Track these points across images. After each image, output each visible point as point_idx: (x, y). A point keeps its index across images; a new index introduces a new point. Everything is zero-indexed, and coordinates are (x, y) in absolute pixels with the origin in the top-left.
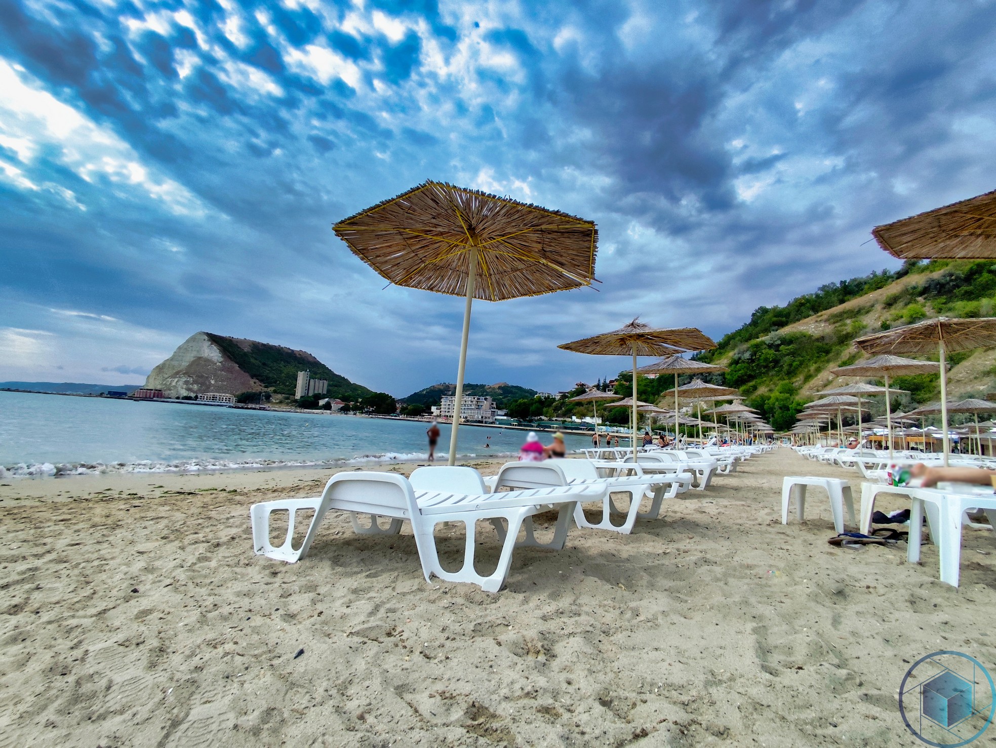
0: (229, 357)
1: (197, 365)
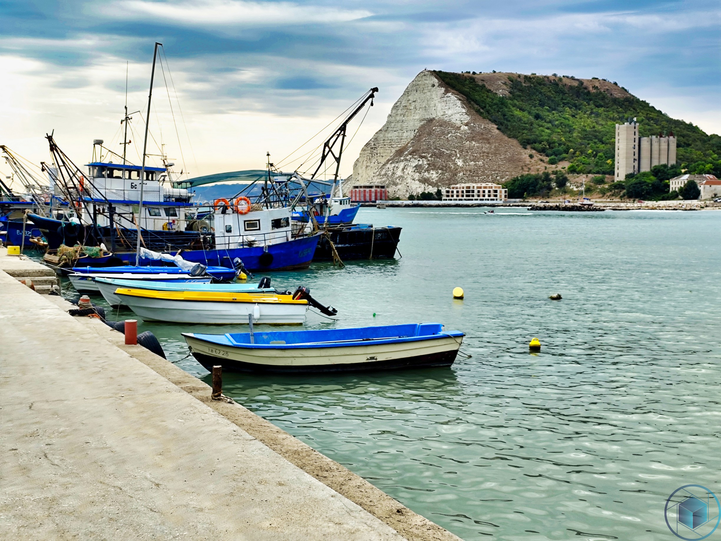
0: (478, 111)
1: (429, 134)
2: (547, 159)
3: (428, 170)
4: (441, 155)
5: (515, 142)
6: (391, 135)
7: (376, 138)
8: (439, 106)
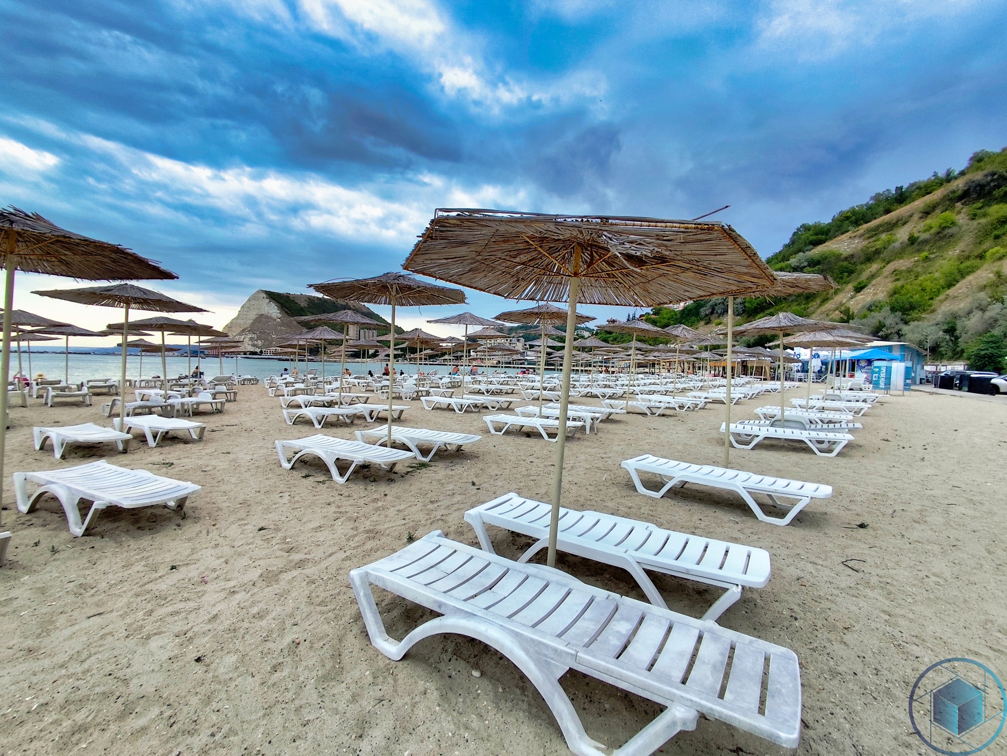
0: (286, 312)
1: (260, 322)
3: (257, 340)
4: (265, 332)
6: (241, 321)
7: (231, 322)
8: (266, 308)
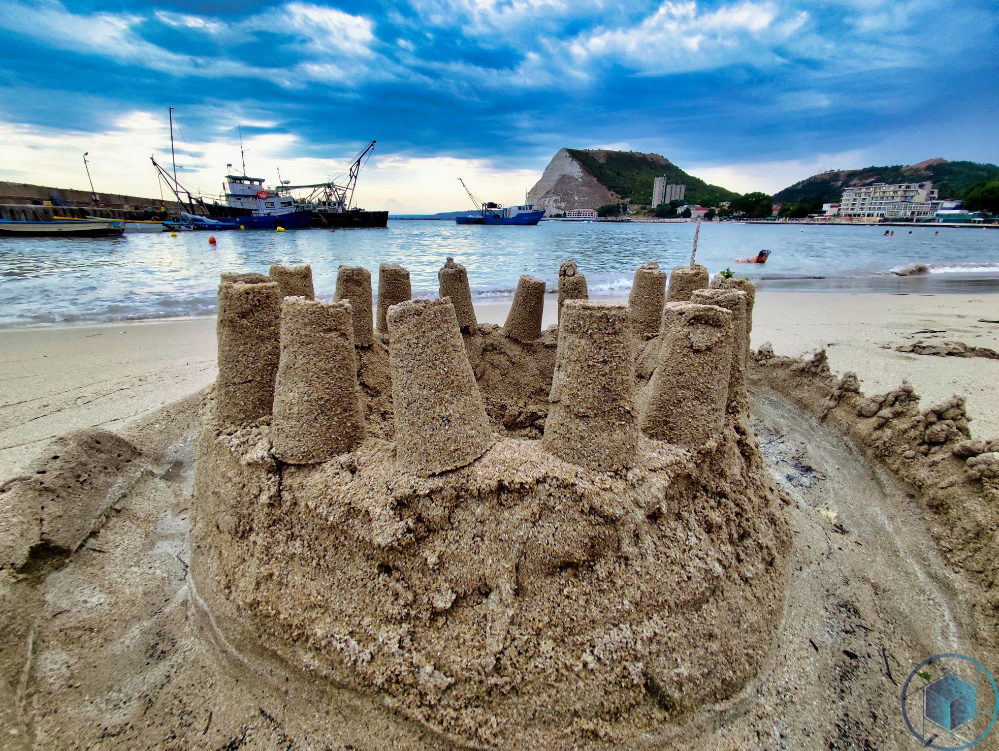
0: (588, 171)
1: (563, 183)
2: (619, 196)
3: (560, 202)
4: (567, 194)
5: (605, 187)
6: (545, 184)
7: (537, 185)
8: (569, 168)
